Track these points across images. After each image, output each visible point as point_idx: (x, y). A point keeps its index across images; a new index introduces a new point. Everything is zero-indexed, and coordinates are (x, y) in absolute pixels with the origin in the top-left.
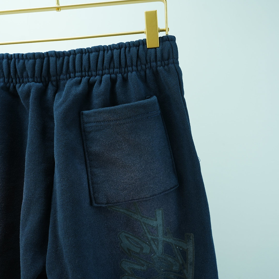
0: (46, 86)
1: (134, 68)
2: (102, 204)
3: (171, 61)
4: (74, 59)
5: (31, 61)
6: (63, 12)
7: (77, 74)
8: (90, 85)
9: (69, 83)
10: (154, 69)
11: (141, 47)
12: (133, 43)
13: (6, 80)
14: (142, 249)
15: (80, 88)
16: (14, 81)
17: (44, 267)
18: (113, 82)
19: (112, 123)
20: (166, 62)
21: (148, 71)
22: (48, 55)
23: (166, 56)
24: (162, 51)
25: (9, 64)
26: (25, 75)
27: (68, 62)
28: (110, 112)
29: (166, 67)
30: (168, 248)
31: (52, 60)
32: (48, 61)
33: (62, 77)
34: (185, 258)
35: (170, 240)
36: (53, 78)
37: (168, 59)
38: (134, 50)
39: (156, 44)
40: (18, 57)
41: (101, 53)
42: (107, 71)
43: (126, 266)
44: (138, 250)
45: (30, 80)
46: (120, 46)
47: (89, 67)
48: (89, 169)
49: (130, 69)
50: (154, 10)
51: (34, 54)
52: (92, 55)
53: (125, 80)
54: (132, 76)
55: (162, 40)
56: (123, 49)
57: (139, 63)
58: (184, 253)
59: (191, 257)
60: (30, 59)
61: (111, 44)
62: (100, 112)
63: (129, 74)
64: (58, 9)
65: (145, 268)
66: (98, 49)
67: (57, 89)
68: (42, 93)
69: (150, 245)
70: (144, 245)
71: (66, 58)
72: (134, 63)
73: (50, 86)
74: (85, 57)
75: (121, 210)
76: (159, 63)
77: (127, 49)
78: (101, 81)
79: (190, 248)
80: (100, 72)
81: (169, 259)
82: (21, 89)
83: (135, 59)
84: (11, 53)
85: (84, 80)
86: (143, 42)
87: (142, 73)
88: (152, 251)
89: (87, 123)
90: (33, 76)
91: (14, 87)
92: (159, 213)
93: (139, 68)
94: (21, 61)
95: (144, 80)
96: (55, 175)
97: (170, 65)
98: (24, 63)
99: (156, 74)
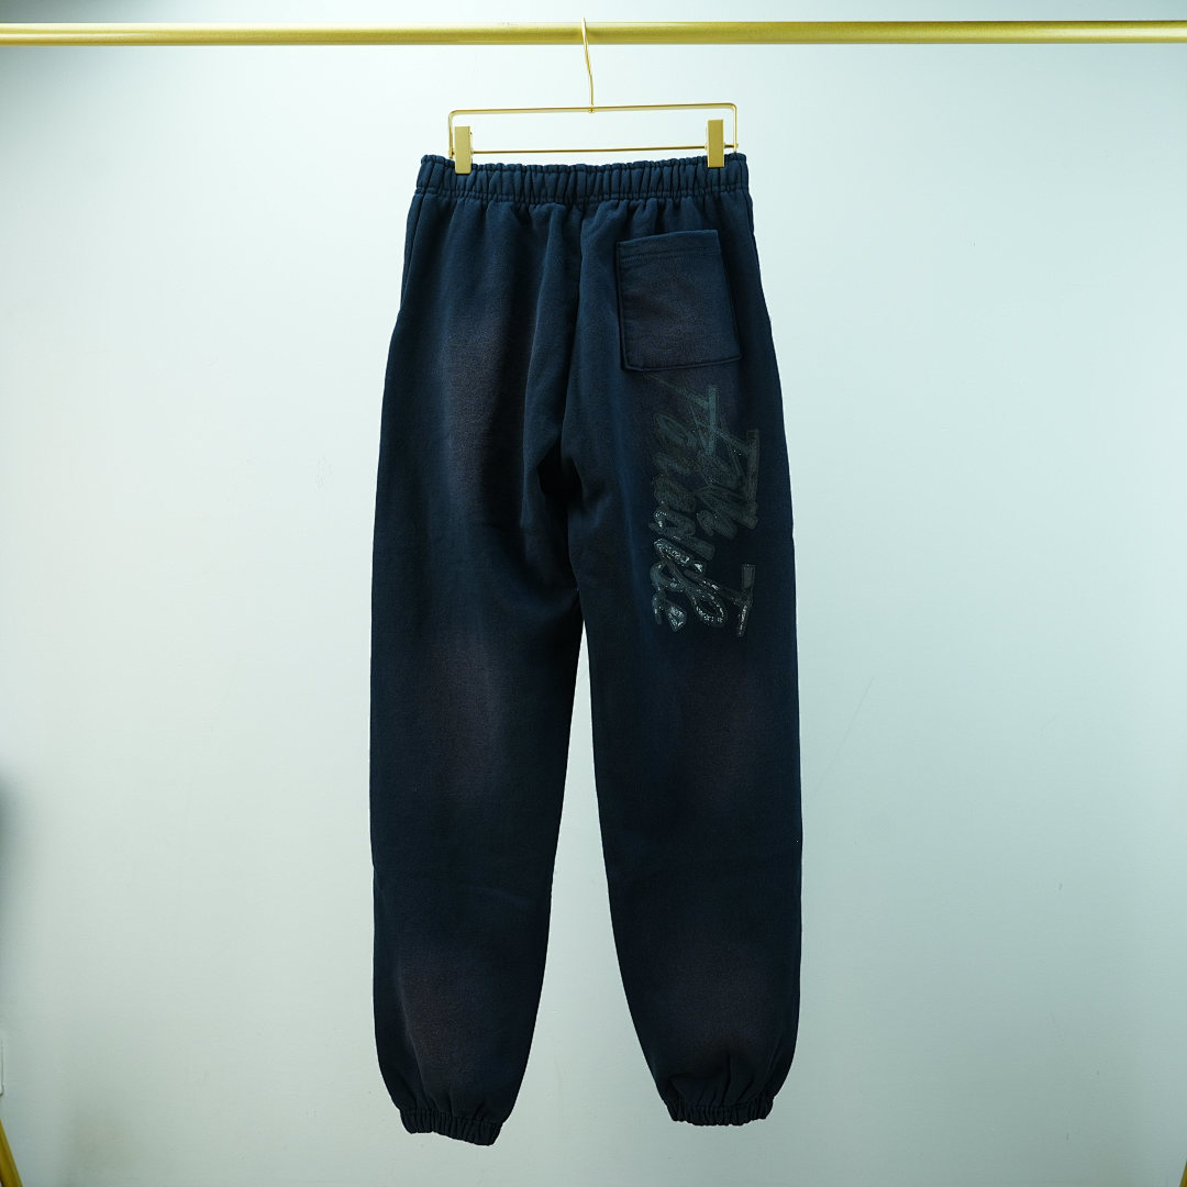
0: (569, 210)
1: (690, 192)
2: (637, 366)
3: (739, 185)
4: (610, 176)
5: (554, 175)
6: (597, 114)
7: (613, 196)
8: (631, 211)
9: (602, 206)
10: (716, 194)
11: (700, 165)
12: (689, 159)
13: (517, 198)
14: (686, 439)
15: (617, 214)
16: (527, 201)
17: (559, 438)
18: (661, 208)
19: (659, 256)
20: (732, 187)
21: (707, 197)
22: (577, 169)
23: (732, 178)
24: (728, 171)
25: (523, 178)
26: (543, 192)
27: (602, 180)
28: (658, 240)
29: (732, 193)
30: (721, 446)
31: (581, 175)
32: (576, 176)
33: (592, 198)
34: (745, 468)
35: (726, 437)
36: (580, 200)
37: (735, 183)
38: (691, 168)
39: (721, 163)
40: (535, 169)
41: (647, 170)
42: (653, 193)
43: (663, 462)
44: (680, 441)
45: (550, 200)
46: (673, 162)
47: (630, 187)
48: (622, 320)
49: (684, 192)
50: (719, 118)
51: (558, 166)
52: (634, 173)
53: (677, 207)
54: (687, 201)
55: (728, 158)
56: (675, 167)
57: (696, 185)
58: (744, 461)
59: (753, 465)
60: (553, 171)
61: (659, 159)
62: (644, 242)
63: (683, 199)
64: (592, 110)
65: (688, 471)
66: (642, 165)
67: (584, 214)
68: (565, 219)
69: (698, 437)
70: (689, 434)
71: (599, 174)
72: (690, 186)
73: (575, 210)
74: (625, 174)
75: (662, 381)
76: (723, 187)
77: (682, 167)
78: (645, 206)
79: (753, 452)
80: (645, 195)
81: (722, 466)
82: (537, 211)
83: (691, 180)
84: (525, 164)
85: (623, 203)
86: (704, 159)
87: (700, 199)
88: (699, 447)
89: (624, 257)
90: (554, 196)
91: (527, 209)
92: (712, 390)
93: (696, 192)
94: (540, 175)
95: (702, 209)
96: (578, 322)
97: (738, 191)
98: (543, 177)
99: (718, 201)
